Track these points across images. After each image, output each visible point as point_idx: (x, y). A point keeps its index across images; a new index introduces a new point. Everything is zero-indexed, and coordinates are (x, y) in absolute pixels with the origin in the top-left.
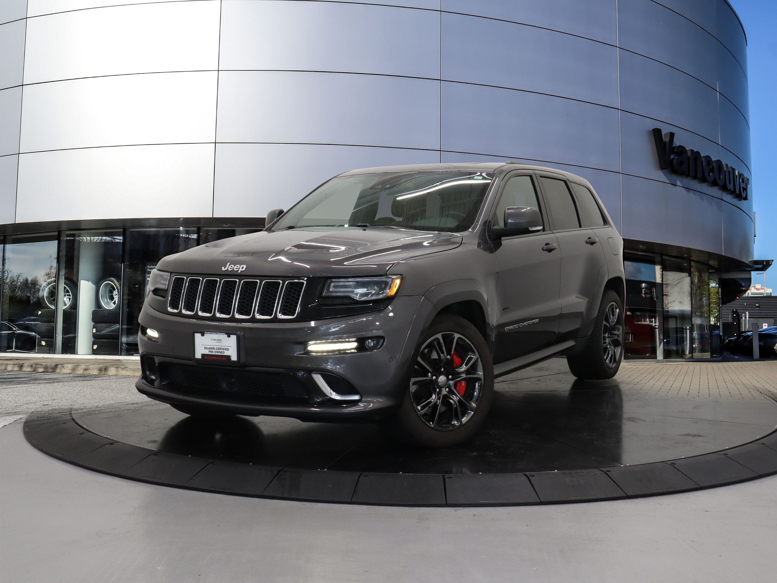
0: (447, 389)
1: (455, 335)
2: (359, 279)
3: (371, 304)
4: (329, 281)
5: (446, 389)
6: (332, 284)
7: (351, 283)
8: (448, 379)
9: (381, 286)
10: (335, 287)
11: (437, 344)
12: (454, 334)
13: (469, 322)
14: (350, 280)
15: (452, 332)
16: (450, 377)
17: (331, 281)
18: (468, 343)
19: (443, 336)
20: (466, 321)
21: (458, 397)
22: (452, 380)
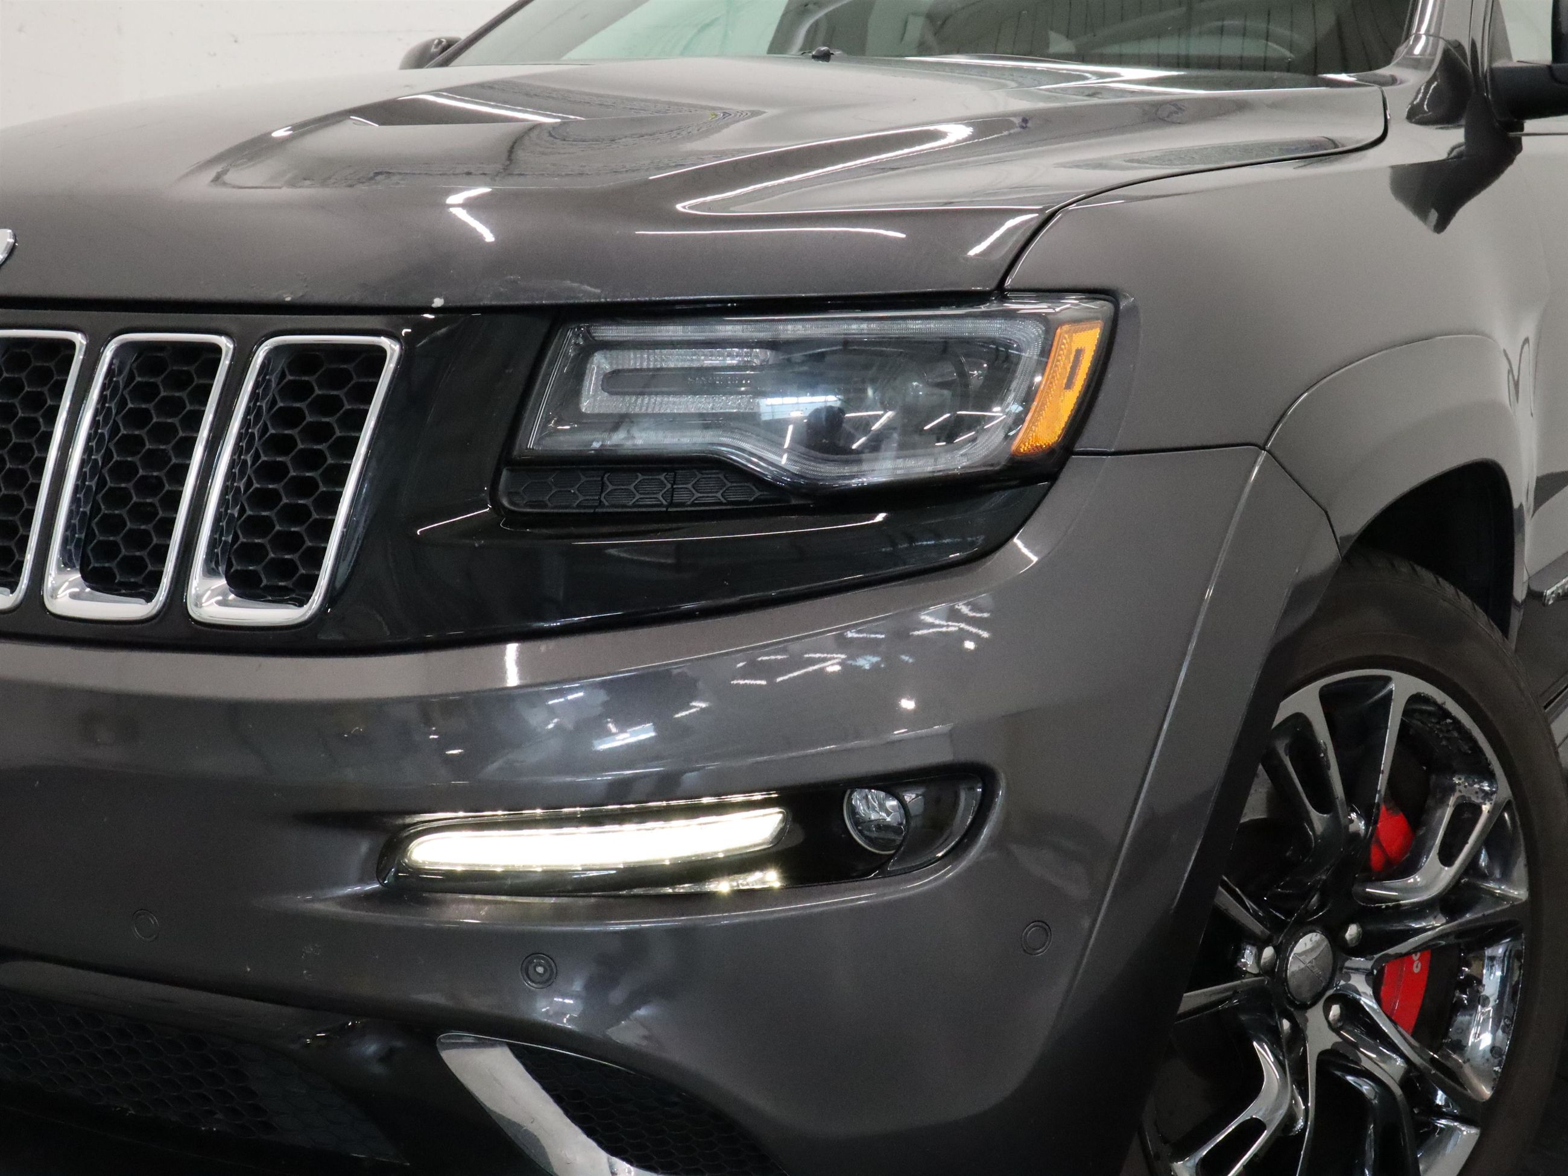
0: (1335, 1010)
1: (1392, 686)
2: (793, 328)
3: (880, 517)
4: (570, 341)
5: (1327, 1010)
6: (600, 363)
7: (731, 358)
8: (1340, 950)
9: (963, 375)
10: (614, 381)
11: (1291, 751)
12: (1388, 680)
13: (1461, 594)
14: (729, 329)
15: (1370, 667)
16: (1352, 931)
17: (587, 337)
18: (1456, 722)
19: (1327, 697)
20: (1449, 589)
21: (1402, 1055)
22: (1362, 948)
